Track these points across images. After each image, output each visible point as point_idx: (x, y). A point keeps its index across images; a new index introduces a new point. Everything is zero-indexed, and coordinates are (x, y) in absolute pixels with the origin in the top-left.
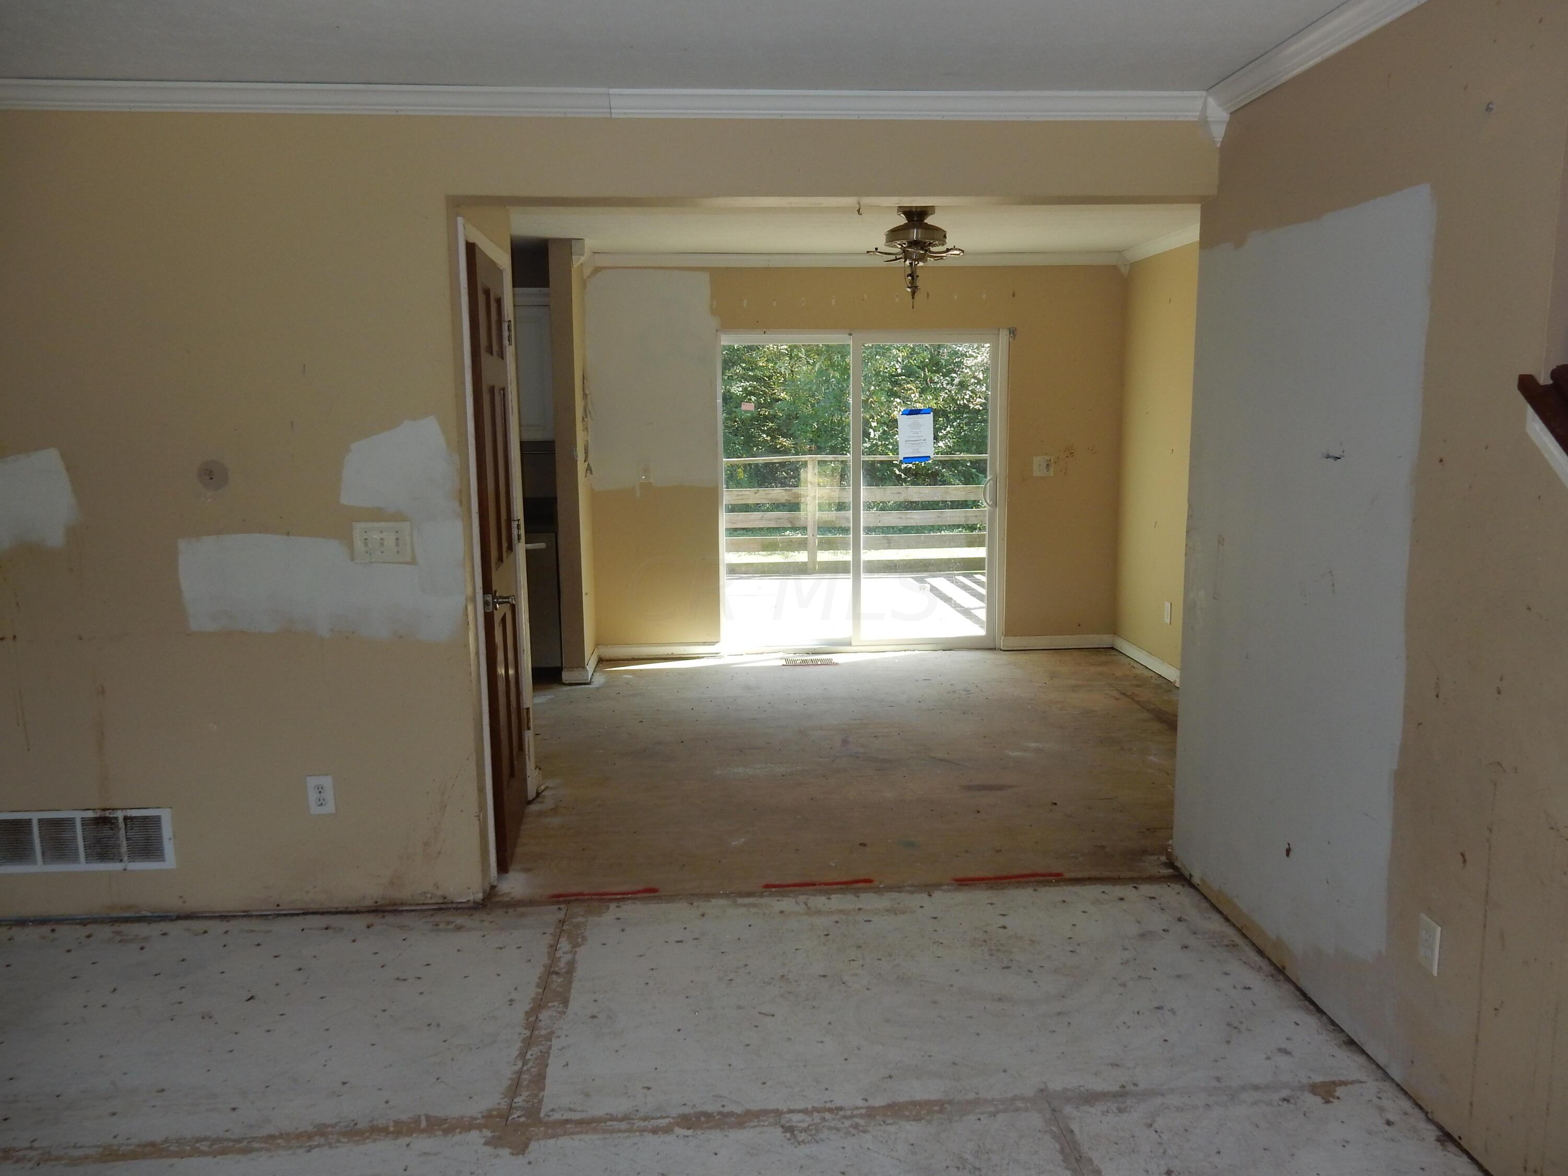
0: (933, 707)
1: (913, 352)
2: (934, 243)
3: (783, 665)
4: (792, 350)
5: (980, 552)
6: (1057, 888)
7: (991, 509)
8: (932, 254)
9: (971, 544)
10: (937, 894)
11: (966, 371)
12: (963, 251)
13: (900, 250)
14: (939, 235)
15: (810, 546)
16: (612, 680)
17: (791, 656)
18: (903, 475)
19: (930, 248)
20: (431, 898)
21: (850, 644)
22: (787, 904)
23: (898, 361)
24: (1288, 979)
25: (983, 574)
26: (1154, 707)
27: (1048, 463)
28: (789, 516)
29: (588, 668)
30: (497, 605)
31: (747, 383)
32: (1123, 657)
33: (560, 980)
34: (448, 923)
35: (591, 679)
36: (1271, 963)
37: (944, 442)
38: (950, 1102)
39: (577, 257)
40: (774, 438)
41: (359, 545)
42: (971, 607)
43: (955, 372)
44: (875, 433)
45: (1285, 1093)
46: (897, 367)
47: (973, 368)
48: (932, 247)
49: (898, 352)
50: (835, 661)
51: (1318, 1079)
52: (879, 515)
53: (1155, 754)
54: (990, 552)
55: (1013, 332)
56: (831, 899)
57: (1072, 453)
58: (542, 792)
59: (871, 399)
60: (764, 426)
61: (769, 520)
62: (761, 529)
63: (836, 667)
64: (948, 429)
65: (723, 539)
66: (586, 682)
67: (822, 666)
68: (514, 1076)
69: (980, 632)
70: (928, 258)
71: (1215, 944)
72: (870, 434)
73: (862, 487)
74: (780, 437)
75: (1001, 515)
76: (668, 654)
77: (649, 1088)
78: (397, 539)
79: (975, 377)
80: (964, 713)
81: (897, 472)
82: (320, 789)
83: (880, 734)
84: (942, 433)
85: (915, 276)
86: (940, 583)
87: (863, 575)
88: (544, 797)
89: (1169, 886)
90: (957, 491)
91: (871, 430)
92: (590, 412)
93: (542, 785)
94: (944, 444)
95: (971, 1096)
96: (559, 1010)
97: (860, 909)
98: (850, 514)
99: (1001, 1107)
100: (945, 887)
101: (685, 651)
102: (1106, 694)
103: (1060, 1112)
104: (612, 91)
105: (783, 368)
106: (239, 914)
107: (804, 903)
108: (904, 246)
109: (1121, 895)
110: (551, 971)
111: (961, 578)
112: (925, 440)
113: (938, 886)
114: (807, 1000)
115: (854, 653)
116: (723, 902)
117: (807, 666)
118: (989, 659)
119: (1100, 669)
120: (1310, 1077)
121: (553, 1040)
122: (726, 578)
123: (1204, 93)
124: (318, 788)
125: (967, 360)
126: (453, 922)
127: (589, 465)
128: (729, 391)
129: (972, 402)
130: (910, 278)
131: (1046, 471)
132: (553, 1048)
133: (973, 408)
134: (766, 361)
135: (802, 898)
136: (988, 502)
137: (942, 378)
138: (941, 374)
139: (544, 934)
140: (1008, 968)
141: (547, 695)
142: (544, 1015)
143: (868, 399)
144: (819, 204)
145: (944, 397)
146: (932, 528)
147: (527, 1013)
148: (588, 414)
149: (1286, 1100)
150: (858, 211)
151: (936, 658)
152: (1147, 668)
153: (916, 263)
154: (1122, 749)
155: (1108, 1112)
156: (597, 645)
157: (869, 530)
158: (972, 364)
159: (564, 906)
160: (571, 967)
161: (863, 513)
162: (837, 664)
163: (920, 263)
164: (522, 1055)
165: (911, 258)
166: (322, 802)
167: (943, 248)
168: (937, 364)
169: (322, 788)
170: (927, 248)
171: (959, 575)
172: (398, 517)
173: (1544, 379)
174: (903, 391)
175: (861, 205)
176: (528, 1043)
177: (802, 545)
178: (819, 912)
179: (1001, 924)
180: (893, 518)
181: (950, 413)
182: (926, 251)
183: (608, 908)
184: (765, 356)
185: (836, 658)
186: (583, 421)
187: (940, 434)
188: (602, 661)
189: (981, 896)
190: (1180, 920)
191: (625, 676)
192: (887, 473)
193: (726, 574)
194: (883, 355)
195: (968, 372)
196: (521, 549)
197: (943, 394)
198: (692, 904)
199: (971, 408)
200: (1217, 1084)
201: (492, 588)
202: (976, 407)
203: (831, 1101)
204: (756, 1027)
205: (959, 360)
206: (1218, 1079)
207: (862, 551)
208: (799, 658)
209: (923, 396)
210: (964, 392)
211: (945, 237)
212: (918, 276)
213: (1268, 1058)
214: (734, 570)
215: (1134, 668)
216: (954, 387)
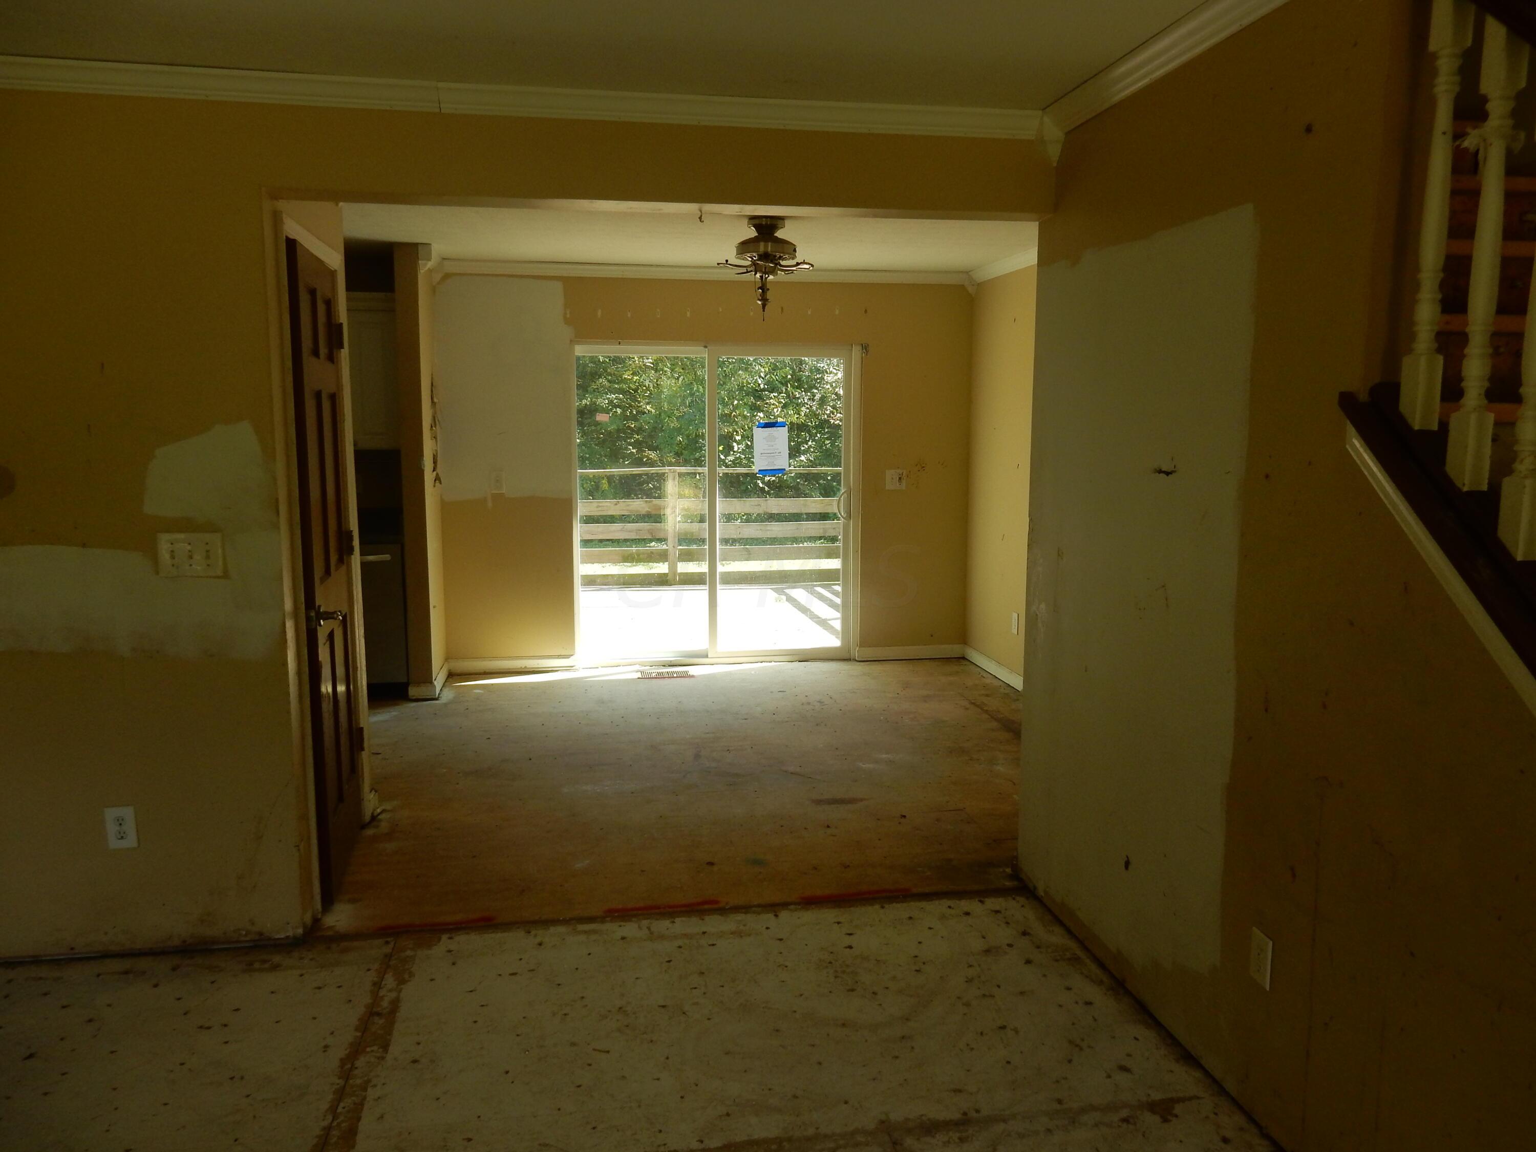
0: (787, 719)
1: (775, 368)
2: (784, 257)
3: (639, 678)
4: (657, 364)
5: (834, 564)
6: (905, 905)
7: (846, 521)
8: (782, 268)
9: (829, 556)
10: (784, 915)
11: (827, 387)
12: (812, 266)
13: (751, 263)
14: (789, 248)
15: (671, 557)
16: (461, 695)
17: (647, 669)
18: (766, 488)
19: (781, 261)
20: (246, 935)
21: (707, 656)
22: (630, 929)
23: (760, 377)
24: (1128, 993)
25: (839, 585)
26: (1002, 716)
27: (900, 476)
28: (649, 527)
29: (435, 683)
30: (322, 621)
31: (613, 395)
32: (972, 667)
33: (381, 1021)
34: (264, 962)
35: (439, 694)
36: (1112, 976)
37: (806, 456)
38: (790, 1140)
39: (424, 262)
40: (640, 450)
41: (165, 556)
42: (828, 618)
43: (817, 389)
44: (739, 446)
45: (1124, 1113)
46: (760, 382)
47: (834, 384)
48: (782, 261)
49: (760, 368)
50: (691, 673)
51: (1157, 1096)
52: (739, 527)
53: (1003, 764)
54: (844, 563)
55: (865, 348)
56: (675, 922)
57: (924, 467)
58: (379, 814)
59: (734, 413)
60: (631, 438)
61: (630, 531)
62: (626, 540)
63: (692, 679)
64: (810, 443)
65: (578, 550)
66: (433, 697)
67: (678, 678)
68: (322, 1133)
69: (834, 642)
70: (778, 272)
71: (1059, 958)
72: (733, 447)
73: (718, 499)
74: (647, 450)
75: (855, 527)
76: (521, 668)
77: (469, 1140)
78: (207, 551)
79: (836, 394)
80: (817, 725)
81: (761, 485)
82: (120, 822)
83: (733, 748)
84: (804, 447)
85: (765, 289)
86: (799, 594)
87: (719, 586)
88: (380, 820)
89: (1014, 899)
90: (815, 503)
91: (735, 444)
92: (438, 421)
93: (378, 808)
94: (806, 458)
95: (811, 1131)
96: (378, 1055)
97: (704, 933)
98: (706, 525)
99: (841, 1142)
100: (792, 907)
101: (538, 664)
102: (957, 704)
103: (901, 1145)
104: (441, 85)
105: (647, 381)
106: (27, 960)
107: (647, 928)
108: (754, 258)
109: (966, 909)
110: (372, 1013)
111: (819, 589)
112: (780, 453)
113: (785, 905)
114: (645, 1033)
115: (711, 664)
116: (561, 929)
117: (663, 679)
118: (844, 670)
119: (952, 678)
120: (1149, 1095)
121: (369, 1089)
122: (581, 589)
123: (1040, 112)
124: (118, 820)
125: (827, 376)
126: (269, 961)
127: (437, 474)
128: (595, 403)
129: (832, 417)
130: (761, 291)
131: (898, 484)
132: (368, 1099)
133: (834, 423)
134: (631, 374)
135: (645, 923)
136: (842, 514)
137: (803, 393)
138: (803, 390)
139: (369, 970)
140: (853, 990)
141: (392, 712)
142: (361, 1062)
143: (731, 413)
144: (660, 210)
145: (806, 412)
146: (795, 540)
147: (341, 1060)
148: (437, 422)
149: (1126, 1120)
150: (699, 218)
151: (792, 670)
152: (997, 677)
153: (767, 276)
154: (971, 760)
155: (949, 1142)
156: (447, 658)
157: (725, 541)
158: (832, 380)
159: (392, 939)
160: (395, 1005)
161: (719, 525)
162: (693, 676)
163: (770, 276)
164: (333, 1109)
165: (761, 271)
166: (122, 835)
167: (793, 262)
168: (799, 380)
169: (123, 820)
170: (777, 262)
171: (819, 586)
172: (210, 527)
173: (1363, 397)
174: (766, 406)
175: (703, 212)
176: (340, 1094)
177: (662, 557)
178: (662, 937)
179: (847, 943)
180: (753, 530)
181: (812, 427)
182: (776, 264)
183: (439, 940)
184: (631, 369)
185: (692, 670)
186: (431, 429)
187: (803, 448)
188: (452, 676)
189: (829, 915)
190: (1024, 933)
191: (475, 691)
192: (751, 486)
193: (581, 585)
194: (746, 370)
195: (829, 388)
196: (356, 560)
197: (803, 409)
198: (529, 932)
199: (832, 423)
200: (1058, 1107)
201: (315, 603)
202: (835, 423)
203: (665, 1145)
204: (590, 1065)
205: (820, 376)
206: (1060, 1102)
207: (718, 564)
208: (655, 671)
209: (785, 410)
210: (825, 407)
211: (795, 250)
212: (768, 289)
213: (1109, 1077)
214: (591, 581)
215: (984, 677)
216: (814, 403)
